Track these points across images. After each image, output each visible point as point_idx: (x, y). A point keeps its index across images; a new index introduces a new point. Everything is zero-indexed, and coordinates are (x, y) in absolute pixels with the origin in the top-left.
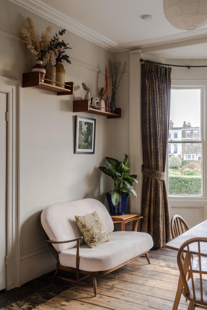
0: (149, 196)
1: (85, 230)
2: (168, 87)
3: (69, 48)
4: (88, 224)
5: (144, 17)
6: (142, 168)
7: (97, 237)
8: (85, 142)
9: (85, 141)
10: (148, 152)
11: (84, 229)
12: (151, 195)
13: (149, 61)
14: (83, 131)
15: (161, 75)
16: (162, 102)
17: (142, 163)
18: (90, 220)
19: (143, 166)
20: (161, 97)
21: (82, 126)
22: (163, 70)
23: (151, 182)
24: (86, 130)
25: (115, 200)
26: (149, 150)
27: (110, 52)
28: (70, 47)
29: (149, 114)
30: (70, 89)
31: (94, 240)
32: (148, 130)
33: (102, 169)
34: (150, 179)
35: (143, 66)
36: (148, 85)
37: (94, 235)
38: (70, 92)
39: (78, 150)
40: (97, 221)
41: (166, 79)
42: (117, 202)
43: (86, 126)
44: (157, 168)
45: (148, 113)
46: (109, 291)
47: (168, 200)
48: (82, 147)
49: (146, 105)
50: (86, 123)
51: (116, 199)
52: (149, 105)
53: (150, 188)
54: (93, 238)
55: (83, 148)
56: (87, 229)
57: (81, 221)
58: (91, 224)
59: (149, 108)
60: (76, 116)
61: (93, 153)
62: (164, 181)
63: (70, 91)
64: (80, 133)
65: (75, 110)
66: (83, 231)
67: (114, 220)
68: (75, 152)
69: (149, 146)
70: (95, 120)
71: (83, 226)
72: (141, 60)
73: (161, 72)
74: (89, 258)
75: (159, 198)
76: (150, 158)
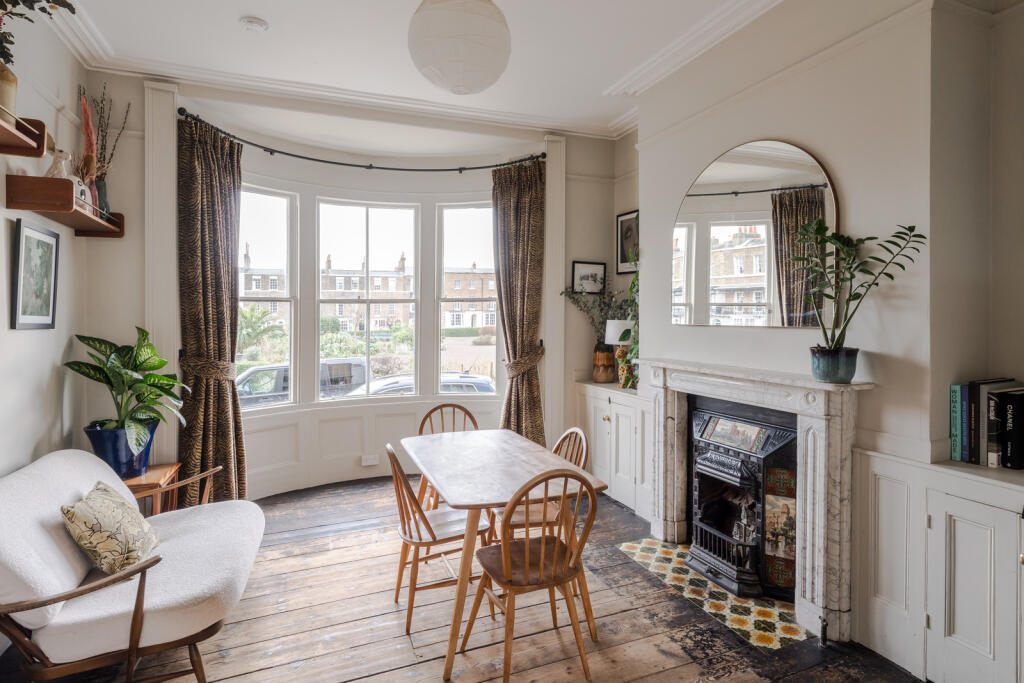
0: (202, 418)
1: (102, 537)
2: (236, 186)
3: (26, 18)
4: (106, 520)
5: (252, 20)
6: (181, 356)
7: (138, 544)
8: (37, 297)
9: (36, 293)
10: (199, 320)
11: (98, 535)
12: (206, 415)
13: (196, 119)
14: (33, 264)
15: (222, 155)
16: (226, 214)
17: (178, 346)
18: (108, 507)
19: (182, 353)
20: (224, 203)
21: (30, 250)
22: (227, 144)
23: (208, 385)
24: (39, 262)
25: (135, 442)
26: (202, 315)
27: (80, 64)
28: (30, 18)
29: (203, 236)
30: (35, 141)
31: (134, 554)
32: (200, 271)
33: (76, 368)
34: (205, 381)
35: (181, 125)
36: (199, 171)
37: (131, 542)
38: (33, 148)
39: (21, 319)
40: (123, 504)
41: (233, 166)
42: (140, 445)
43: (40, 252)
44: (220, 354)
45: (199, 235)
46: (224, 663)
47: (242, 419)
48: (29, 310)
49: (196, 215)
50: (40, 243)
51: (137, 439)
52: (202, 215)
53: (203, 401)
54: (129, 552)
55: (31, 314)
56: (108, 534)
57: (85, 516)
58: (114, 517)
59: (202, 223)
60: (19, 221)
61: (51, 326)
62: (233, 382)
63: (34, 144)
64: (26, 271)
65: (11, 203)
66: (95, 543)
67: (135, 489)
68: (13, 325)
69: (201, 307)
70: (57, 237)
71: (92, 530)
72: (181, 111)
73: (222, 148)
74: (181, 604)
75: (227, 420)
76: (203, 334)
